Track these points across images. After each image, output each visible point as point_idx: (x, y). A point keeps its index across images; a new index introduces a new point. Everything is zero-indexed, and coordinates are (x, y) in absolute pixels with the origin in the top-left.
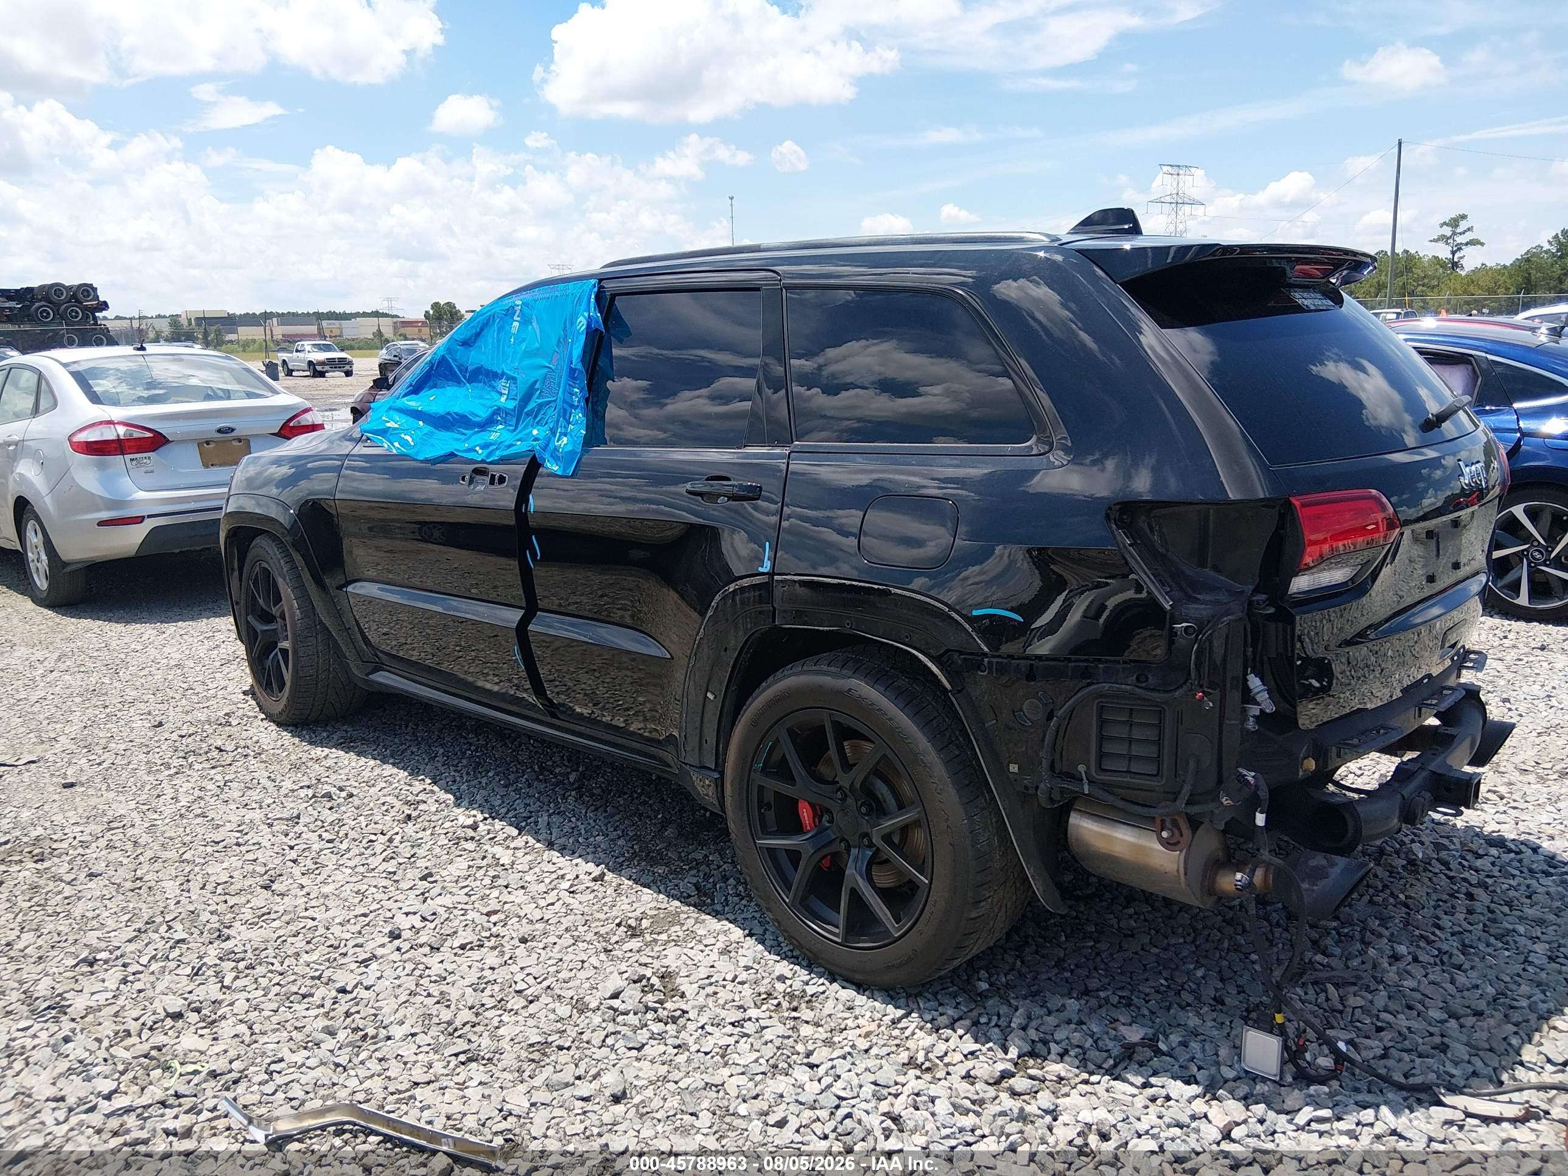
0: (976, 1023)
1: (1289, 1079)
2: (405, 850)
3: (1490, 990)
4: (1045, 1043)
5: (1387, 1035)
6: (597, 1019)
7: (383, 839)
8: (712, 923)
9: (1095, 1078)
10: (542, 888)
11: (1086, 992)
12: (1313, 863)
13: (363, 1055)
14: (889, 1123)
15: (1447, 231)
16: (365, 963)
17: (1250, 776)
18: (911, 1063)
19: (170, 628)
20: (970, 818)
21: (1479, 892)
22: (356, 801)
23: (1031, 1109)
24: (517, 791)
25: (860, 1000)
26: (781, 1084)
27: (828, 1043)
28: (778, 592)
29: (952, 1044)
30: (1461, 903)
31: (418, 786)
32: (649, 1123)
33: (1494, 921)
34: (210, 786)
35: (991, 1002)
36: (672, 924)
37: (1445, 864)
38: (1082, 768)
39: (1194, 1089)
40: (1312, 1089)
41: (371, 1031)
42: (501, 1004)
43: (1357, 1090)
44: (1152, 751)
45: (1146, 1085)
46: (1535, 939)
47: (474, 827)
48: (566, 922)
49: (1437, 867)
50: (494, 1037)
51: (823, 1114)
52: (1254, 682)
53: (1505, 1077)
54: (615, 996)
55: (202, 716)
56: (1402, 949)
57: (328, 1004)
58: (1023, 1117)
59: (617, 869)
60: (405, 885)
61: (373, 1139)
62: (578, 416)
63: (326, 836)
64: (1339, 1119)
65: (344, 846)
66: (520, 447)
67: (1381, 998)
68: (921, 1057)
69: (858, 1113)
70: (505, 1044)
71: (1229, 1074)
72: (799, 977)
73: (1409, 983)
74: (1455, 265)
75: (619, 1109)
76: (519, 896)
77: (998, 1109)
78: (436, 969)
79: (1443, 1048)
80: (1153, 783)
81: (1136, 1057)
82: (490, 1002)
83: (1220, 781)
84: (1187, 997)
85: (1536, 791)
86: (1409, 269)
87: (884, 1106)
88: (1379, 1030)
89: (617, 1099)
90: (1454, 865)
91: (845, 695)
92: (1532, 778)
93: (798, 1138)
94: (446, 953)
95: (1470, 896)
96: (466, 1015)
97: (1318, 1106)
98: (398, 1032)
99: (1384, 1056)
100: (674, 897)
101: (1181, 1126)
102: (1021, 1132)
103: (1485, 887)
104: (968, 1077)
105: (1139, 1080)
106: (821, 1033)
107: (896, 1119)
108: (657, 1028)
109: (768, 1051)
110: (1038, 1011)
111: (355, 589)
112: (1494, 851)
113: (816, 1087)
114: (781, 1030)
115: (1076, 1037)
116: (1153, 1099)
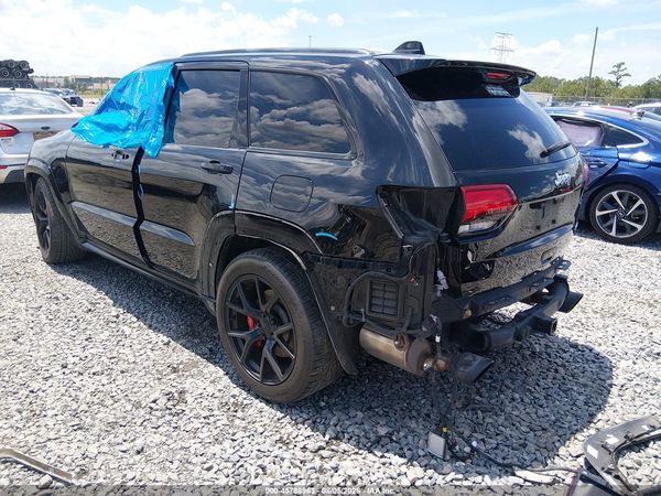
0: (314, 422)
1: (448, 458)
2: (83, 326)
3: (553, 418)
4: (343, 433)
5: (499, 438)
6: (143, 412)
7: (75, 320)
8: (212, 367)
9: (361, 452)
10: (139, 347)
11: (370, 408)
12: (466, 358)
13: (31, 423)
14: (260, 471)
15: (616, 69)
16: (46, 379)
17: (435, 318)
18: (281, 440)
19: (17, 216)
20: (313, 330)
21: (561, 370)
22: (68, 301)
23: (327, 466)
24: (143, 300)
25: (267, 408)
26: (216, 449)
27: (245, 429)
28: (237, 218)
29: (301, 432)
30: (551, 374)
31: (99, 296)
32: (149, 465)
33: (563, 384)
34: (8, 290)
35: (324, 412)
36: (193, 367)
37: (549, 355)
38: (362, 310)
39: (403, 460)
40: (457, 464)
41: (38, 413)
42: (101, 403)
43: (478, 465)
44: (393, 303)
45: (382, 457)
46: (580, 394)
47: (117, 317)
48: (145, 364)
49: (545, 356)
50: (94, 419)
51: (230, 465)
52: (440, 274)
53: (549, 462)
54: (154, 402)
55: (16, 257)
56: (517, 396)
57: (23, 398)
58: (321, 470)
59: (176, 340)
60: (77, 342)
61: (19, 466)
62: (161, 128)
63: (50, 317)
64: (466, 479)
65: (55, 323)
66: (136, 142)
67: (501, 420)
68: (285, 438)
69: (246, 465)
70: (97, 422)
71: (421, 453)
72: (242, 395)
73: (516, 413)
74: (618, 84)
75: (139, 456)
76: (127, 351)
77: (312, 465)
78: (78, 384)
79: (524, 446)
80: (393, 319)
81: (381, 443)
82: (96, 401)
83: (423, 319)
84: (414, 413)
85: (599, 322)
86: (597, 85)
87: (260, 462)
88: (497, 435)
89: (138, 453)
90: (553, 355)
91: (264, 268)
92: (598, 316)
93: (215, 476)
94: (86, 376)
95: (556, 371)
96: (84, 407)
97: (458, 472)
98: (50, 413)
99: (496, 448)
100: (199, 354)
101: (392, 478)
102: (318, 478)
103: (563, 366)
104: (304, 449)
105: (379, 454)
106: (244, 424)
107: (263, 469)
108: (168, 418)
109: (215, 432)
110: (343, 417)
111: (74, 204)
112: (572, 350)
113: (232, 451)
114: (225, 421)
115: (357, 431)
116: (384, 464)
